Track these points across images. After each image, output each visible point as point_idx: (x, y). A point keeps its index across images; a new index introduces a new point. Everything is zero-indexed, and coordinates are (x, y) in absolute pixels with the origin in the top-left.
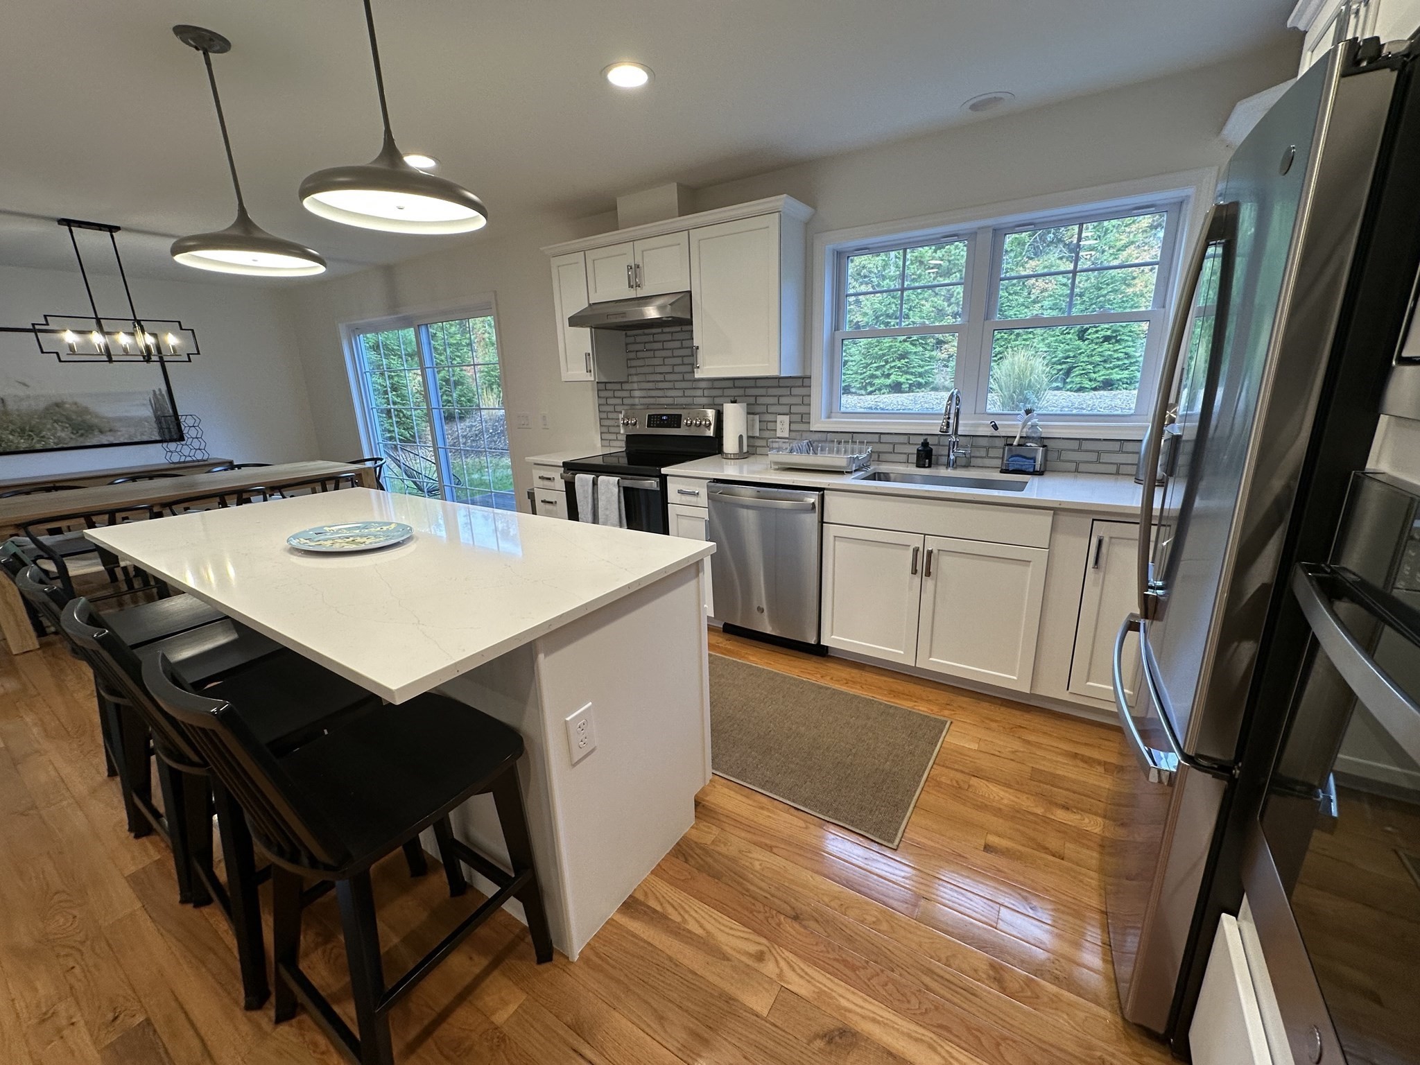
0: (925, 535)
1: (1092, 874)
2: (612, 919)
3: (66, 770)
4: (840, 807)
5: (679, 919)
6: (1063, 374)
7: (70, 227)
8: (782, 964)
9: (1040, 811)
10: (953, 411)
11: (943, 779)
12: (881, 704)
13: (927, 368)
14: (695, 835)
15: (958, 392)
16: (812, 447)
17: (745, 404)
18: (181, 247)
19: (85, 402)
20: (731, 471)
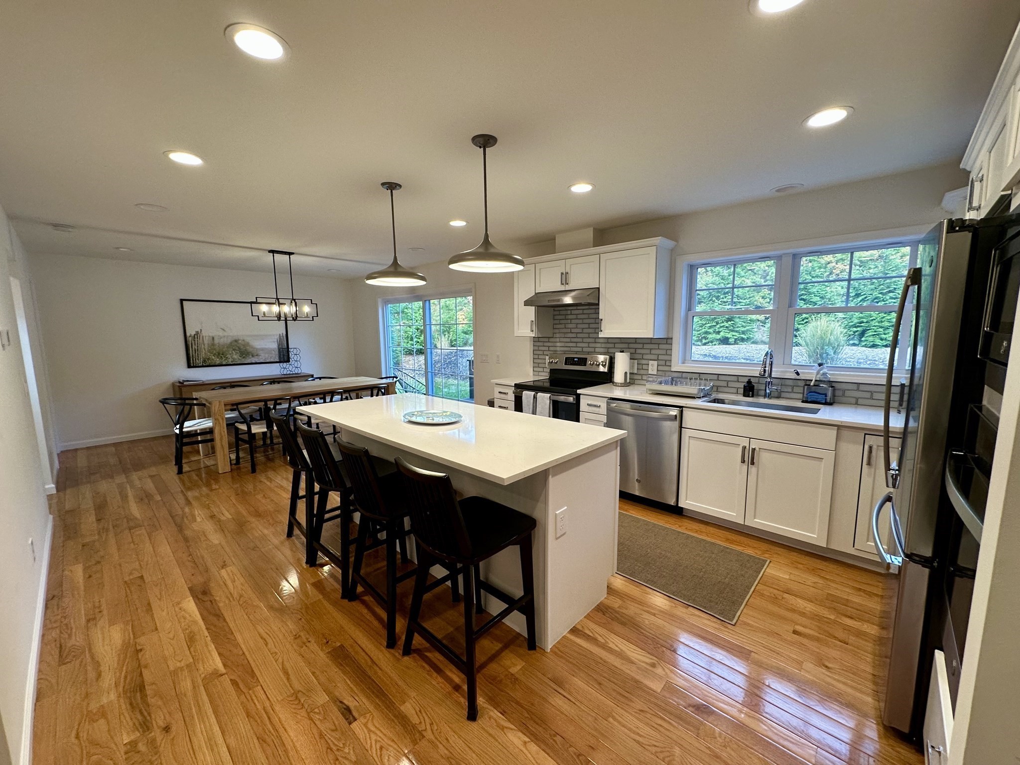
0: (750, 438)
1: (869, 655)
2: (565, 636)
3: (266, 532)
4: (696, 599)
5: (603, 641)
6: (858, 335)
7: (273, 253)
8: (667, 671)
9: (832, 617)
10: (768, 362)
11: (765, 592)
12: (721, 546)
13: (747, 328)
14: (608, 602)
15: (772, 351)
16: (673, 381)
17: (629, 353)
18: (370, 277)
19: (248, 339)
20: (618, 393)
